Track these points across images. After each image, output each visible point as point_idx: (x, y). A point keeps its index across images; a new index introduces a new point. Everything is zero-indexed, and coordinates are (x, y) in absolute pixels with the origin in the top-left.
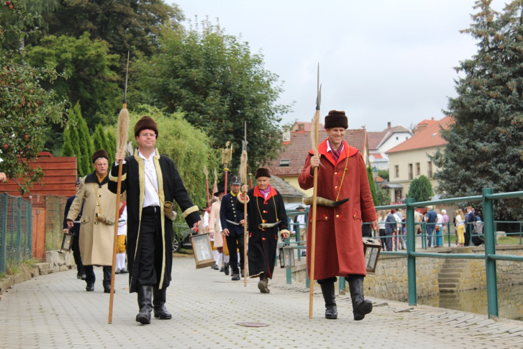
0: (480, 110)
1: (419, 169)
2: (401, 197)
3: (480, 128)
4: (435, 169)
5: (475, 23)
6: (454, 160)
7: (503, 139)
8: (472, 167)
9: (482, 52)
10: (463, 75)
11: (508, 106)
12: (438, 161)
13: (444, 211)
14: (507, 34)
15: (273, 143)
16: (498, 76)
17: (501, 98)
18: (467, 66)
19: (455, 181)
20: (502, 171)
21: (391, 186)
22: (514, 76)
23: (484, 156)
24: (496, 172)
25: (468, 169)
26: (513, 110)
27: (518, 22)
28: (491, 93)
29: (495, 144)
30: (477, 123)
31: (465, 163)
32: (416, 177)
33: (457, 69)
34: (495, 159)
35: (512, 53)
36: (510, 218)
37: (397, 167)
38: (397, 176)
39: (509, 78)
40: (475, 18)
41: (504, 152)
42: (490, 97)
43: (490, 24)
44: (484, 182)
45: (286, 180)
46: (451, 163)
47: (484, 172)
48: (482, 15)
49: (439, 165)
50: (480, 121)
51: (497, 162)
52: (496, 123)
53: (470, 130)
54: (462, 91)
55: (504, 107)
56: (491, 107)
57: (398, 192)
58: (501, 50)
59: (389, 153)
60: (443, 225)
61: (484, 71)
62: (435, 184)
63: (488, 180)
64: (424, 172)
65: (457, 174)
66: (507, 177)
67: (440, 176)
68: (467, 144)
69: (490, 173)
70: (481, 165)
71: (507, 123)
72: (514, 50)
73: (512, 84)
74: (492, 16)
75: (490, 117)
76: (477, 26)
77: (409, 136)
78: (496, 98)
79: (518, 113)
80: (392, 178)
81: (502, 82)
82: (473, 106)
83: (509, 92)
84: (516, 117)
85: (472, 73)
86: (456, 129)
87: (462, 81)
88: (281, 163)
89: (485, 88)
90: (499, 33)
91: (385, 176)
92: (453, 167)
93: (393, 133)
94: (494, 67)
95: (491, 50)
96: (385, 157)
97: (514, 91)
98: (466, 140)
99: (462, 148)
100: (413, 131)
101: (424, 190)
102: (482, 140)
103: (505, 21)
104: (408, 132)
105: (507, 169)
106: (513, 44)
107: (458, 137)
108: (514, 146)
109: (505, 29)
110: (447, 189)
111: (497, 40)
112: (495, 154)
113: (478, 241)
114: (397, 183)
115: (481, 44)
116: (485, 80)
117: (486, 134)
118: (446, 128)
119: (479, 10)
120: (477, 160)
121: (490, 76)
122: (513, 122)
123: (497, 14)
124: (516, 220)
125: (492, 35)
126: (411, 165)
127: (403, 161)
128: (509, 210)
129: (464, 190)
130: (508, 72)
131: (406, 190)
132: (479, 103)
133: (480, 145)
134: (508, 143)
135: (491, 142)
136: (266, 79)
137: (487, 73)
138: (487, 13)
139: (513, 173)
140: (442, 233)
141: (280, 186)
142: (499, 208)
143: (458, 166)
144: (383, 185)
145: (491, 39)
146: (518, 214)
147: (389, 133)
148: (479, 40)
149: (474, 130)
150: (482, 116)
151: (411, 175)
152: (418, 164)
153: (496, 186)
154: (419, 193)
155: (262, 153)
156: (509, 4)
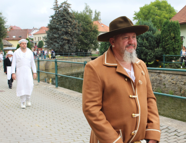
0: (55, 27)
1: (40, 38)
2: (36, 45)
3: (55, 31)
4: (44, 40)
5: (54, 7)
6: (49, 38)
7: (60, 34)
8: (53, 40)
9: (56, 14)
10: (51, 19)
11: (61, 27)
12: (45, 38)
13: (46, 51)
14: (61, 10)
15: (5, 34)
16: (59, 19)
17: (60, 25)
18: (52, 17)
19: (49, 43)
20: (59, 41)
21: (34, 42)
22: (63, 19)
23: (55, 38)
24: (58, 41)
25: (52, 41)
26: (62, 27)
27: (64, 7)
28: (58, 23)
29: (58, 35)
30: (54, 30)
31: (51, 39)
32: (40, 40)
33: (50, 17)
34: (58, 39)
35: (62, 14)
36: (61, 52)
37: (35, 38)
38: (35, 40)
39: (61, 20)
40: (54, 5)
41: (60, 37)
42: (57, 24)
43: (57, 7)
44: (55, 44)
45: (8, 41)
46: (48, 39)
47: (56, 42)
48: (55, 5)
49: (45, 39)
50: (55, 30)
51: (59, 39)
52: (58, 30)
53: (52, 32)
54: (51, 22)
55: (60, 27)
56: (57, 27)
57: (36, 44)
58: (60, 14)
59: (34, 34)
60: (46, 54)
61: (56, 18)
62: (44, 43)
63: (56, 43)
64: (42, 39)
65: (49, 42)
66: (61, 43)
67: (45, 42)
68: (52, 35)
69: (57, 42)
70: (55, 40)
71: (61, 31)
72: (63, 14)
73: (62, 21)
74: (58, 5)
75: (57, 29)
76: (54, 8)
77: (38, 31)
78: (59, 25)
79: (63, 28)
80: (34, 40)
81: (60, 21)
82: (53, 26)
83: (61, 23)
84: (63, 29)
85: (53, 18)
86: (49, 31)
87: (51, 20)
88: (7, 37)
89: (56, 22)
90: (59, 9)
91: (32, 40)
92: (48, 40)
93: (34, 30)
94: (58, 18)
95: (57, 13)
96: (33, 35)
97: (63, 23)
98: (52, 34)
99: (50, 36)
100: (39, 29)
101: (42, 44)
102: (55, 34)
103: (61, 7)
104: (38, 29)
105: (61, 41)
106: (62, 12)
107: (50, 33)
108: (62, 36)
109: (61, 9)
110: (47, 45)
111: (59, 11)
112: (58, 37)
113: (54, 58)
114: (35, 41)
115: (55, 12)
116: (56, 20)
117: (56, 33)
118: (47, 31)
119: (55, 4)
120: (54, 39)
121: (57, 19)
122: (62, 30)
123: (59, 5)
124: (62, 53)
125: (58, 10)
126: (39, 37)
127: (37, 36)
128: (61, 50)
129: (51, 45)
130: (61, 19)
131: (38, 43)
132: (54, 25)
133: (55, 35)
134: (61, 35)
135: (57, 35)
136: (3, 18)
137: (57, 18)
138: (57, 5)
139: (62, 42)
140: (46, 56)
141: (7, 42)
142: (59, 50)
143: (50, 40)
144: (32, 42)
145: (58, 11)
146: (63, 51)
147: (33, 29)
148: (55, 11)
149: (53, 32)
150: (55, 28)
151: (39, 40)
152: (40, 37)
153: (58, 45)
154: (40, 45)
155: (2, 37)
156: (62, 3)
